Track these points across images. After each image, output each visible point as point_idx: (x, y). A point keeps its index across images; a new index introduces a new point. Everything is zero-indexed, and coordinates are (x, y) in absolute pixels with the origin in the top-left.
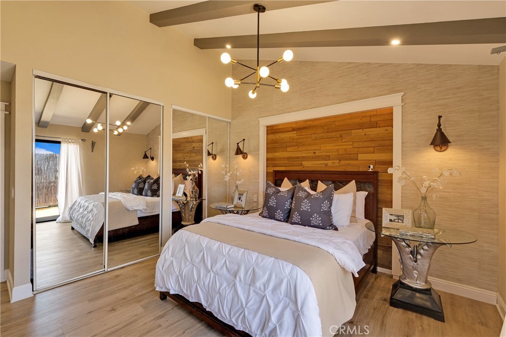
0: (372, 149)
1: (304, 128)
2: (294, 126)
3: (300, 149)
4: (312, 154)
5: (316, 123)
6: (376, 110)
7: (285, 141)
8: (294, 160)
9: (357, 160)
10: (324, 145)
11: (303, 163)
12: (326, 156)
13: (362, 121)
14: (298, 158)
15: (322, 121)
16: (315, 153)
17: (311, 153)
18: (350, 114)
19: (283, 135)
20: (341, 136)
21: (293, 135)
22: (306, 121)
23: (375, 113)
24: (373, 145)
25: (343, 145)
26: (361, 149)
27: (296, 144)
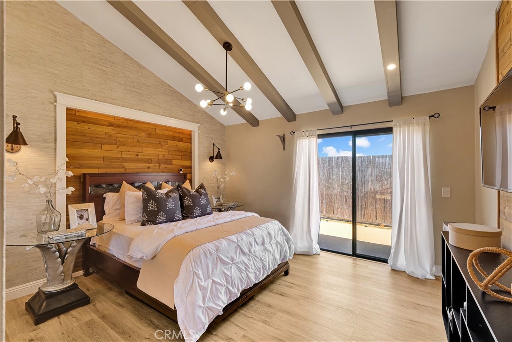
0: (180, 157)
1: (125, 127)
2: (112, 120)
3: (121, 148)
4: (134, 157)
5: (138, 125)
6: (182, 129)
7: (98, 136)
8: (113, 161)
9: (172, 164)
10: (146, 149)
11: (125, 164)
12: (149, 159)
13: (174, 135)
14: (118, 159)
15: (145, 125)
16: (137, 155)
17: (133, 154)
18: (167, 127)
19: (94, 128)
20: (160, 143)
21: (109, 130)
22: (127, 120)
23: (181, 131)
24: (181, 155)
25: (162, 151)
26: (175, 156)
27: (115, 142)
